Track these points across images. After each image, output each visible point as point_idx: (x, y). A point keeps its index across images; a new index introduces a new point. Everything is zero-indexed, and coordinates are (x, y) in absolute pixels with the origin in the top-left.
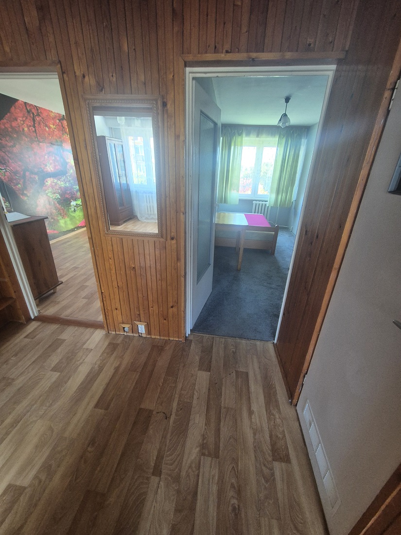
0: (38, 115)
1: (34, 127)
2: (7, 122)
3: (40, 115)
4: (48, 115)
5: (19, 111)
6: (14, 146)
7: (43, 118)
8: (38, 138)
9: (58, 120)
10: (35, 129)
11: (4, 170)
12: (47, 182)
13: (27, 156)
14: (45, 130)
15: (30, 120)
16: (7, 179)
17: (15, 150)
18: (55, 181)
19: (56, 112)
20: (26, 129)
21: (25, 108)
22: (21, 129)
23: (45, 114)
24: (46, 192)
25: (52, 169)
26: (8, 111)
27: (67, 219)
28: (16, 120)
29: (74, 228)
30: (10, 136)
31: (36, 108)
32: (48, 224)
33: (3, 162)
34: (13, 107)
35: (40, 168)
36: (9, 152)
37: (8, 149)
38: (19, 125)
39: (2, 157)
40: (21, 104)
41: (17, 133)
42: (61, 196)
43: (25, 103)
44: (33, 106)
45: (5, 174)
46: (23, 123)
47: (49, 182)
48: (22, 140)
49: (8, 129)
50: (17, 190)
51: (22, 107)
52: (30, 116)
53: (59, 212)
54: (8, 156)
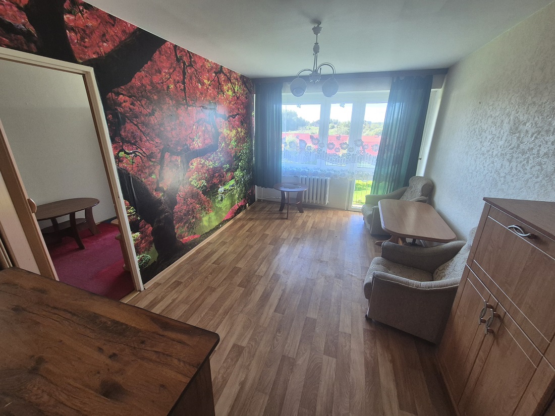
0: (191, 65)
1: (184, 83)
2: (146, 76)
3: (193, 67)
4: (203, 66)
5: (165, 58)
6: (152, 114)
7: (196, 70)
8: (186, 100)
9: (215, 72)
10: (185, 88)
11: (133, 155)
12: (192, 164)
13: (169, 128)
14: (197, 87)
15: (179, 72)
16: (136, 169)
17: (153, 120)
18: (203, 161)
19: (213, 61)
20: (172, 86)
21: (174, 54)
22: (165, 87)
23: (199, 64)
24: (190, 179)
25: (200, 144)
26: (149, 57)
27: (212, 214)
28: (160, 73)
29: (219, 225)
30: (148, 98)
31: (188, 55)
32: (188, 227)
33: (133, 142)
34: (157, 52)
35: (186, 145)
36: (143, 123)
37: (143, 119)
38: (163, 80)
39: (132, 133)
40: (169, 48)
41: (159, 92)
42: (207, 182)
43: (175, 46)
44: (185, 52)
45: (134, 160)
46: (168, 77)
47: (195, 164)
48: (165, 103)
49: (146, 87)
50: (149, 185)
51: (170, 52)
52: (180, 67)
53: (204, 206)
54: (141, 131)
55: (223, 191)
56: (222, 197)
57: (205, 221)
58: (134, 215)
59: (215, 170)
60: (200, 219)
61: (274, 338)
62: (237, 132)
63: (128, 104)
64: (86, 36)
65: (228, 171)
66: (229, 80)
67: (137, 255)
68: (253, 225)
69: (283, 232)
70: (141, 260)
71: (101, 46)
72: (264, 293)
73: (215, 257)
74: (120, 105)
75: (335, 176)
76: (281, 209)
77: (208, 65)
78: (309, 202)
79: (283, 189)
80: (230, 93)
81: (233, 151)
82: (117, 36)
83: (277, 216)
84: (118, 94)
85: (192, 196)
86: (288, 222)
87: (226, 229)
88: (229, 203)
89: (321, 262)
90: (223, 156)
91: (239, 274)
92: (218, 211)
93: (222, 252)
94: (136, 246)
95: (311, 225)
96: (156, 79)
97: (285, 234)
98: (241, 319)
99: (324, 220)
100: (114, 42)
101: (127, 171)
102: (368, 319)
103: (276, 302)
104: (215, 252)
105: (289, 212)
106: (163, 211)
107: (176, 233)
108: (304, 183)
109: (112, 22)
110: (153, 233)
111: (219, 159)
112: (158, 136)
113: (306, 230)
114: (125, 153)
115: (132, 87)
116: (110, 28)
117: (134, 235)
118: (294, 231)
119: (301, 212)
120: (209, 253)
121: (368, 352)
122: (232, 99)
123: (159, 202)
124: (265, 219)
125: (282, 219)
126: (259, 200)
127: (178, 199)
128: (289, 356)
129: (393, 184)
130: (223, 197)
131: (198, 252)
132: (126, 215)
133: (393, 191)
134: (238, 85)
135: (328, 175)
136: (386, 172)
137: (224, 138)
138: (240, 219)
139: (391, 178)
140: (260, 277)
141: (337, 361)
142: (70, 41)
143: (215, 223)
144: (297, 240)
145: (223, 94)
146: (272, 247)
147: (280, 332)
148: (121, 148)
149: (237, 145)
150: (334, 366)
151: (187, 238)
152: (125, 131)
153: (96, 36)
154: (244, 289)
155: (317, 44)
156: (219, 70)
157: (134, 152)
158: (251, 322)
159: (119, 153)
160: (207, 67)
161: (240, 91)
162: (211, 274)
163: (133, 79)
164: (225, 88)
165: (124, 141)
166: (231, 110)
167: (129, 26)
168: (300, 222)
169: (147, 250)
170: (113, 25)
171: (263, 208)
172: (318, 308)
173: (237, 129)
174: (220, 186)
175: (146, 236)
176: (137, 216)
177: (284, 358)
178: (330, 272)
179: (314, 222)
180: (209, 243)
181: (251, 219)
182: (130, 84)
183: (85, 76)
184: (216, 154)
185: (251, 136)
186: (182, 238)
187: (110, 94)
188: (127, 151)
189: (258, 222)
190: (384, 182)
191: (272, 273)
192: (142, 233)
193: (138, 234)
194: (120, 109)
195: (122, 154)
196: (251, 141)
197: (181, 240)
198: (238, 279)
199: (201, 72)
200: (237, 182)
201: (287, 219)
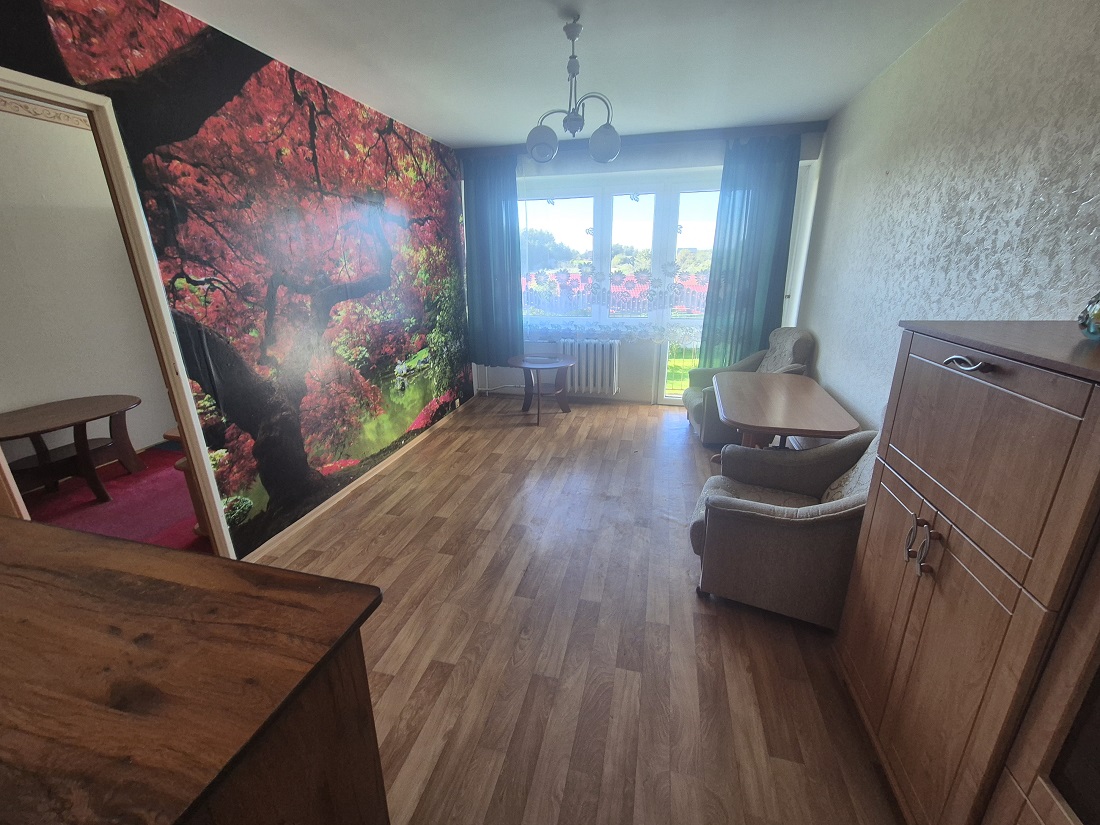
0: (326, 112)
1: (313, 147)
2: (231, 126)
3: (330, 115)
4: (352, 116)
5: (269, 92)
6: (246, 203)
7: (338, 124)
8: (319, 182)
9: (378, 131)
10: (314, 154)
11: (207, 286)
12: (336, 313)
13: (283, 236)
14: (342, 157)
15: (301, 124)
16: (213, 316)
17: (249, 217)
18: (360, 308)
19: (374, 109)
20: (287, 151)
21: (289, 86)
22: (273, 153)
23: (344, 112)
24: (334, 344)
25: (351, 273)
26: (236, 88)
27: (384, 417)
28: (260, 121)
29: (400, 440)
30: (236, 172)
31: (320, 91)
32: (332, 443)
33: (205, 259)
34: (253, 79)
35: (321, 272)
36: (226, 222)
37: (226, 212)
38: (267, 138)
39: (204, 240)
40: (279, 74)
41: (259, 161)
42: (371, 351)
43: (292, 72)
44: (313, 84)
45: (209, 298)
46: (280, 132)
47: (342, 313)
48: (274, 185)
49: (230, 148)
50: (244, 350)
51: (282, 82)
52: (302, 114)
53: (365, 400)
54: (222, 237)
55: (405, 372)
56: (403, 384)
57: (369, 430)
58: (212, 412)
59: (385, 328)
60: (359, 427)
61: (515, 643)
62: (430, 254)
63: (190, 180)
64: (92, 32)
65: (413, 331)
66: (407, 148)
67: (222, 497)
68: (471, 438)
69: (530, 449)
70: (231, 508)
71: (128, 57)
72: (493, 561)
73: (392, 501)
74: (174, 180)
75: (629, 336)
76: (526, 408)
77: (362, 116)
78: (580, 391)
79: (527, 365)
80: (411, 174)
81: (423, 291)
82: (162, 38)
83: (519, 420)
84: (169, 158)
85: (340, 378)
86: (539, 431)
87: (414, 449)
88: (418, 396)
89: (608, 498)
90: (402, 300)
91: (442, 530)
92: (396, 412)
93: (407, 492)
94: (221, 479)
95: (586, 434)
96: (252, 133)
97: (535, 453)
98: (446, 613)
99: (613, 422)
100: (157, 50)
101: (193, 318)
102: (702, 595)
103: (518, 576)
104: (392, 492)
105: (542, 411)
106: (276, 407)
107: (306, 455)
108: (568, 352)
109: (151, 9)
110: (257, 452)
111: (395, 306)
112: (261, 250)
113: (575, 443)
114: (189, 281)
115: (200, 146)
116: (148, 20)
117: (213, 454)
118: (552, 447)
119: (567, 410)
120: (380, 494)
121: (703, 655)
122: (415, 186)
123: (268, 388)
124: (495, 427)
125: (529, 425)
126: (481, 394)
127: (308, 382)
128: (548, 675)
129: (740, 346)
130: (406, 384)
131: (356, 494)
132: (194, 413)
133: (741, 359)
134: (427, 159)
135: (616, 335)
136: (725, 324)
137: (403, 265)
138: (443, 430)
139: (735, 336)
140: (484, 534)
141: (643, 677)
142: (57, 38)
143: (391, 437)
144: (558, 461)
145: (398, 175)
146: (509, 476)
147: (526, 632)
148: (179, 271)
149: (431, 280)
150: (637, 686)
151: (332, 465)
152: (186, 236)
153: (115, 33)
154: (451, 557)
155: (573, 57)
156: (387, 127)
157: (208, 281)
158: (467, 616)
159: (174, 279)
160: (360, 118)
161: (432, 172)
162: (384, 533)
163: (202, 131)
164: (401, 163)
165: (185, 255)
166: (414, 209)
167: (189, 20)
168: (564, 429)
169: (246, 487)
170: (155, 17)
171: (490, 407)
172: (603, 581)
173: (429, 248)
174: (399, 362)
175: (242, 457)
176: (220, 415)
177: (535, 680)
178: (625, 515)
179: (592, 428)
180: (379, 477)
181: (466, 429)
182: (193, 139)
183: (92, 115)
184: (387, 294)
185: (458, 264)
186: (321, 465)
187: (151, 156)
188: (193, 278)
189: (479, 434)
190: (722, 345)
191: (508, 526)
192: (231, 450)
193: (222, 453)
194: (174, 190)
195: (181, 283)
196: (460, 273)
197: (319, 469)
198: (440, 539)
199: (348, 128)
200: (434, 355)
201: (538, 424)
